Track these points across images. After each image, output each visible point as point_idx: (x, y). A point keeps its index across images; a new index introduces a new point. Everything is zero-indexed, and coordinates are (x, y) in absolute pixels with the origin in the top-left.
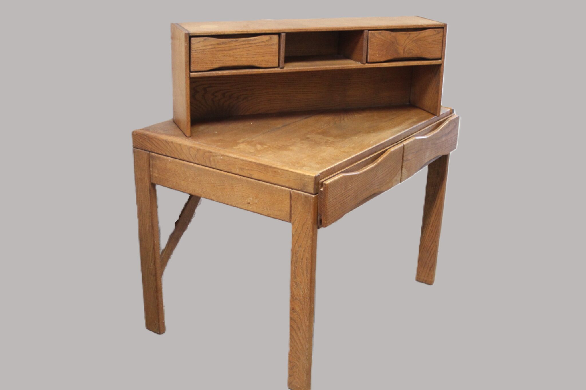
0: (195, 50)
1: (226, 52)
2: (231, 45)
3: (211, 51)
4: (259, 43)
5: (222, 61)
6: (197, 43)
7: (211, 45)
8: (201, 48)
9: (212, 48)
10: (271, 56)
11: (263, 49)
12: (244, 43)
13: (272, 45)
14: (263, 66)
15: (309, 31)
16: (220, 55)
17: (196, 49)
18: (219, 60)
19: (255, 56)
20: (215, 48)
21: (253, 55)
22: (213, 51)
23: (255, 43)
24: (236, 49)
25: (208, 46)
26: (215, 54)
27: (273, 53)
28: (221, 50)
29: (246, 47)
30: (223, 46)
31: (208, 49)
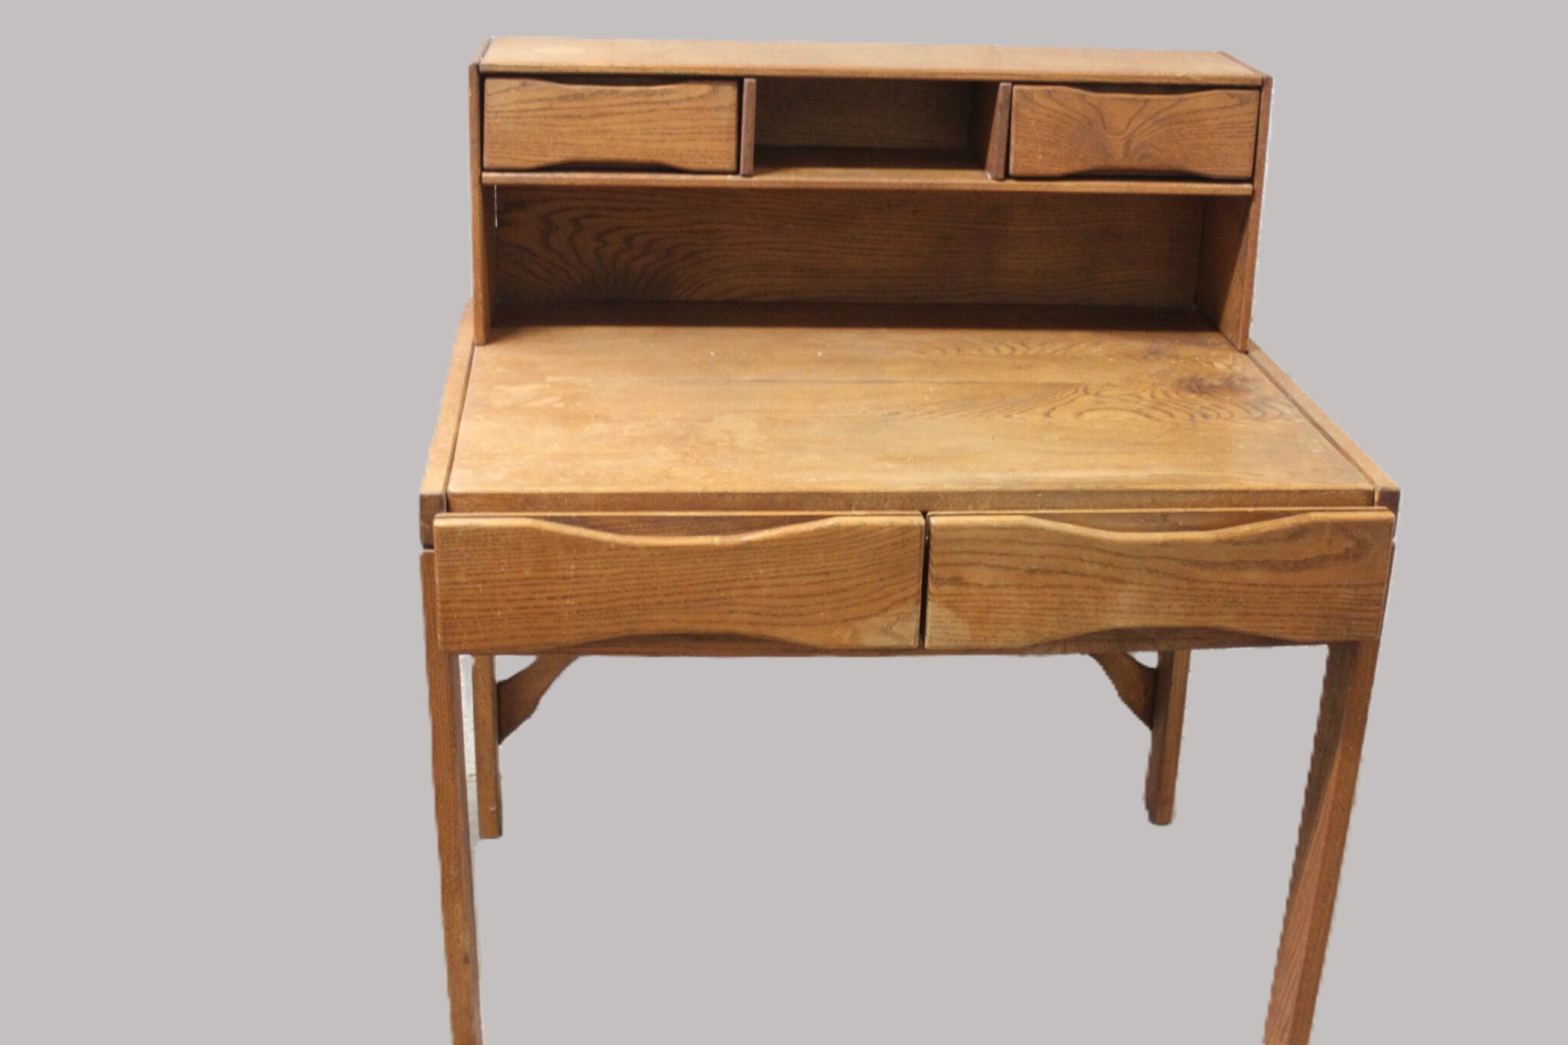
0: (497, 112)
1: (581, 122)
2: (598, 102)
3: (539, 117)
4: (680, 101)
5: (571, 145)
6: (501, 92)
7: (540, 100)
8: (513, 107)
9: (543, 109)
10: (714, 140)
11: (692, 119)
12: (636, 99)
13: (717, 109)
14: (691, 165)
15: (826, 74)
16: (566, 129)
17: (497, 109)
18: (563, 144)
19: (666, 137)
20: (552, 109)
21: (662, 134)
22: (545, 117)
23: (667, 103)
24: (611, 114)
25: (530, 101)
26: (553, 126)
27: (720, 133)
28: (569, 117)
29: (640, 112)
30: (575, 104)
31: (533, 110)
